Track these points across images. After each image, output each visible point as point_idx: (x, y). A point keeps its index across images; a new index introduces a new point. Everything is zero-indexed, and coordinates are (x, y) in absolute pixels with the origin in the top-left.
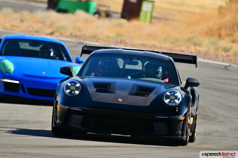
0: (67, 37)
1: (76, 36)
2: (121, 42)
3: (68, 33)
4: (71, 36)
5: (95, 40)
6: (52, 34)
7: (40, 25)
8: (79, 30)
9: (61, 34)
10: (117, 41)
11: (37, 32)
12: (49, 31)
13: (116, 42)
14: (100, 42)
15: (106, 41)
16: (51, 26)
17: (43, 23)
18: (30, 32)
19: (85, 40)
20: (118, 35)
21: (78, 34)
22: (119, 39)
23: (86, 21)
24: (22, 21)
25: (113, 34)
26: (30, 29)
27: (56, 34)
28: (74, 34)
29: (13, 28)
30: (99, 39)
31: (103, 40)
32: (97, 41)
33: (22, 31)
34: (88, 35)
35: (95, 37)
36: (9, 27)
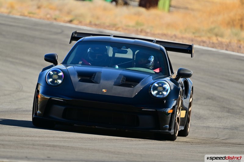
0: (86, 25)
1: (96, 25)
2: (142, 31)
3: (88, 21)
4: (90, 24)
5: (114, 29)
6: (71, 21)
7: (57, 13)
8: (98, 18)
9: (80, 23)
10: (137, 30)
11: (55, 19)
12: (68, 18)
13: (137, 32)
14: (120, 31)
15: (126, 29)
16: (69, 13)
17: (60, 10)
18: (48, 19)
19: (105, 28)
20: (138, 24)
21: (97, 22)
22: (139, 29)
23: (105, 9)
24: (39, 8)
25: (132, 23)
26: (48, 16)
27: (75, 22)
28: (93, 23)
29: (31, 15)
30: (118, 28)
31: (123, 29)
32: (116, 30)
33: (40, 18)
34: (107, 24)
35: (114, 26)
36: (26, 13)
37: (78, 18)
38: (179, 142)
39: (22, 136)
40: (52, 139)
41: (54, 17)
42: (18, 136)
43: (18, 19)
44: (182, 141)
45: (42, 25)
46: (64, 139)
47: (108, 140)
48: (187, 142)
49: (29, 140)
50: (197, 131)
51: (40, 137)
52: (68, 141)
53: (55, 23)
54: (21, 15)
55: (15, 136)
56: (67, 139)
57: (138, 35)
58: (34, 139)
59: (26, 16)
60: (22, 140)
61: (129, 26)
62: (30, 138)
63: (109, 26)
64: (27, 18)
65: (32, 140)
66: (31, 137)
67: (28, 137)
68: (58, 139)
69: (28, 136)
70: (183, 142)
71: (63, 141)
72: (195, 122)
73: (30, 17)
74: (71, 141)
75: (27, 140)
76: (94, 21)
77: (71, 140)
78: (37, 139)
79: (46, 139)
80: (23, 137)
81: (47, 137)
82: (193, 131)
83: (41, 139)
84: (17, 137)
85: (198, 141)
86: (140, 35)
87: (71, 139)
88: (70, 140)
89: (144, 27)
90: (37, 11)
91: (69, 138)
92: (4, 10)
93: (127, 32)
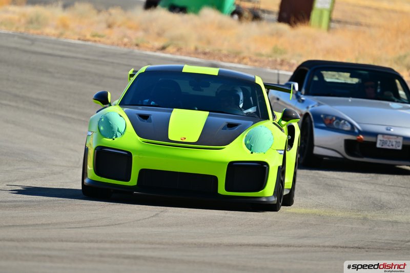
0: (189, 54)
1: (205, 54)
2: (282, 63)
3: (192, 47)
4: (196, 52)
5: (236, 60)
6: (163, 48)
7: (140, 34)
8: (209, 42)
9: (179, 50)
10: (275, 62)
11: (137, 45)
12: (158, 44)
13: (274, 64)
14: (246, 64)
15: (256, 61)
16: (160, 35)
17: (146, 30)
18: (125, 45)
19: (221, 60)
20: (276, 51)
21: (207, 50)
22: (279, 60)
23: (220, 27)
24: (110, 26)
25: (266, 50)
26: (126, 40)
27: (170, 49)
28: (200, 50)
29: (97, 39)
30: (244, 58)
31: (250, 59)
32: (239, 62)
33: (113, 44)
34: (225, 52)
35: (236, 55)
36: (88, 37)
37: (176, 43)
38: (346, 247)
39: (83, 242)
40: (132, 246)
41: (135, 41)
42: (75, 242)
43: (74, 45)
44: (351, 246)
45: (114, 55)
46: (153, 246)
48: (359, 248)
49: (94, 249)
50: (376, 229)
51: (112, 242)
52: (159, 248)
53: (136, 51)
54: (79, 39)
55: (70, 241)
56: (157, 246)
57: (276, 69)
58: (101, 245)
59: (88, 40)
60: (81, 248)
61: (260, 55)
62: (96, 245)
63: (227, 56)
64: (89, 43)
65: (98, 249)
66: (97, 242)
68: (143, 246)
69: (92, 241)
70: (353, 248)
71: (151, 248)
72: (373, 213)
73: (95, 41)
75: (90, 248)
76: (203, 47)
77: (165, 247)
78: (107, 245)
79: (122, 246)
81: (124, 242)
82: (370, 229)
83: (113, 246)
84: (73, 244)
85: (379, 245)
86: (280, 69)
87: (164, 245)
88: (162, 246)
89: (286, 57)
90: (107, 31)
91: (160, 244)
92: (50, 31)
93: (256, 64)
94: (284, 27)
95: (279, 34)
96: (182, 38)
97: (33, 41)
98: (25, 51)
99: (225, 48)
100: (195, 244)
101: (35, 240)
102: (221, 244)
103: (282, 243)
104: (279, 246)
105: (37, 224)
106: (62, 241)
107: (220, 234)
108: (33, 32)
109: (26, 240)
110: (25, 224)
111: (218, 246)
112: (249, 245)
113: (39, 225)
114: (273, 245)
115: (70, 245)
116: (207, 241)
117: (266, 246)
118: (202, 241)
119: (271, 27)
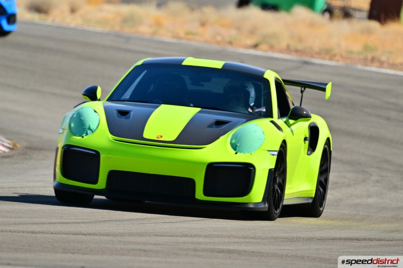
0: (281, 51)
1: (297, 51)
2: (373, 60)
3: (284, 44)
4: (288, 50)
5: (328, 57)
6: (255, 46)
7: (233, 32)
8: (300, 40)
9: (272, 47)
10: (365, 59)
11: (230, 43)
12: (250, 41)
13: (365, 61)
14: (337, 61)
15: (348, 58)
16: (252, 32)
17: (239, 29)
18: (218, 43)
19: (312, 57)
20: (366, 48)
21: (300, 47)
22: (369, 57)
23: (312, 25)
24: (203, 24)
25: (357, 47)
26: (219, 38)
27: (263, 47)
28: (292, 47)
29: (191, 37)
30: (335, 55)
31: (342, 56)
32: (331, 59)
33: (206, 42)
34: (316, 49)
35: (328, 53)
36: (182, 34)
37: (268, 40)
39: (177, 236)
40: (226, 240)
41: (227, 39)
42: (170, 236)
43: (168, 44)
46: (247, 240)
47: (319, 239)
49: (188, 243)
51: (206, 236)
52: (252, 242)
53: (230, 49)
54: (174, 37)
55: (165, 236)
56: (250, 240)
57: (366, 65)
58: (196, 240)
59: (181, 38)
60: (176, 243)
61: (352, 52)
62: (190, 239)
63: (318, 53)
64: (184, 42)
65: (193, 243)
66: (191, 236)
67: (187, 238)
68: (237, 240)
69: (186, 236)
71: (244, 242)
73: (189, 39)
74: (257, 242)
75: (184, 243)
76: (295, 44)
77: (259, 241)
78: (201, 240)
79: (216, 240)
80: (179, 238)
81: (218, 236)
83: (207, 240)
84: (169, 238)
86: (371, 66)
87: (257, 239)
88: (255, 241)
89: (377, 54)
90: (200, 30)
91: (254, 238)
92: (145, 30)
93: (348, 62)
94: (374, 24)
95: (369, 32)
96: (274, 36)
97: (128, 39)
98: (120, 49)
99: (316, 45)
100: (288, 238)
101: (130, 235)
102: (313, 238)
103: (373, 237)
104: (371, 240)
105: (132, 219)
106: (157, 236)
107: (312, 228)
108: (128, 30)
109: (122, 235)
110: (121, 219)
111: (310, 239)
112: (340, 239)
113: (135, 219)
114: (364, 239)
115: (165, 239)
116: (300, 235)
117: (358, 239)
118: (294, 235)
119: (362, 24)
